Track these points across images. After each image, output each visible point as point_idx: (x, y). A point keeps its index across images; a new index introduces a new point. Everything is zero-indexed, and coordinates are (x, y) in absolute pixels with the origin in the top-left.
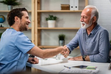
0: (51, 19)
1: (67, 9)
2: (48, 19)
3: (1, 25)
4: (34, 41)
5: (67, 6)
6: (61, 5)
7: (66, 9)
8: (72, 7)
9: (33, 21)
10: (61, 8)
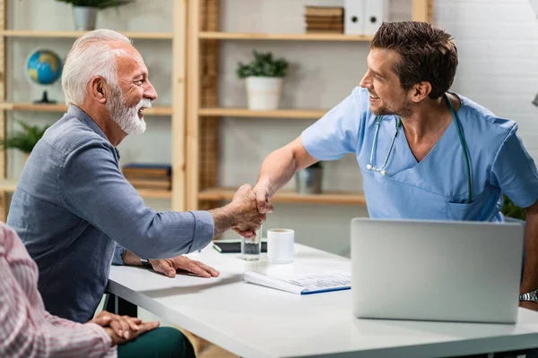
0: (259, 70)
1: (330, 29)
2: (247, 72)
3: (45, 94)
4: (184, 168)
5: (331, 13)
6: (303, 11)
7: (327, 26)
8: (355, 20)
9: (180, 81)
10: (304, 25)
